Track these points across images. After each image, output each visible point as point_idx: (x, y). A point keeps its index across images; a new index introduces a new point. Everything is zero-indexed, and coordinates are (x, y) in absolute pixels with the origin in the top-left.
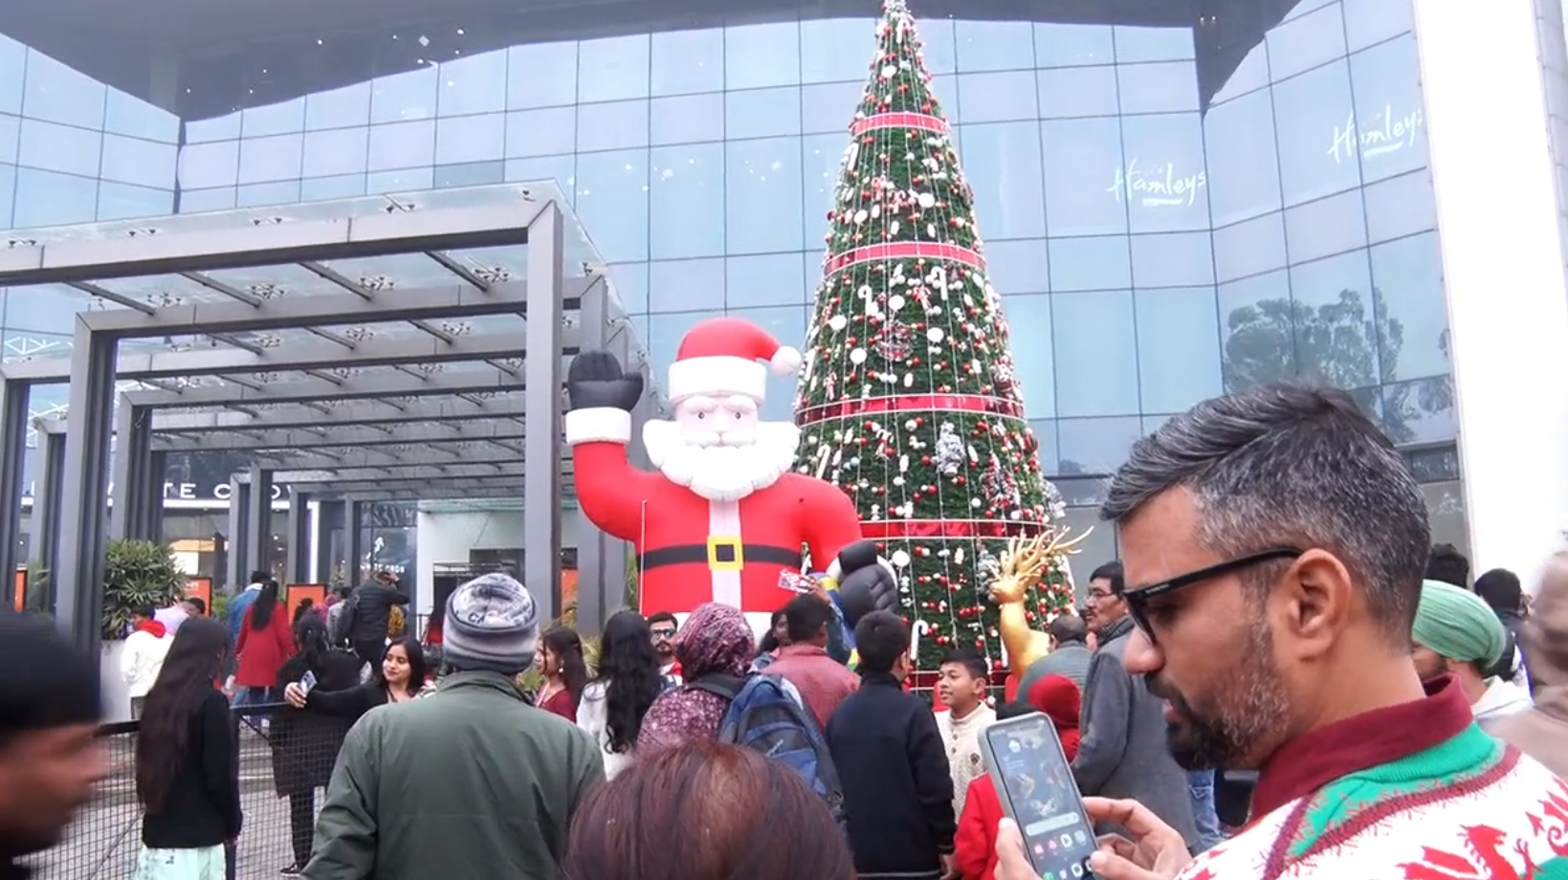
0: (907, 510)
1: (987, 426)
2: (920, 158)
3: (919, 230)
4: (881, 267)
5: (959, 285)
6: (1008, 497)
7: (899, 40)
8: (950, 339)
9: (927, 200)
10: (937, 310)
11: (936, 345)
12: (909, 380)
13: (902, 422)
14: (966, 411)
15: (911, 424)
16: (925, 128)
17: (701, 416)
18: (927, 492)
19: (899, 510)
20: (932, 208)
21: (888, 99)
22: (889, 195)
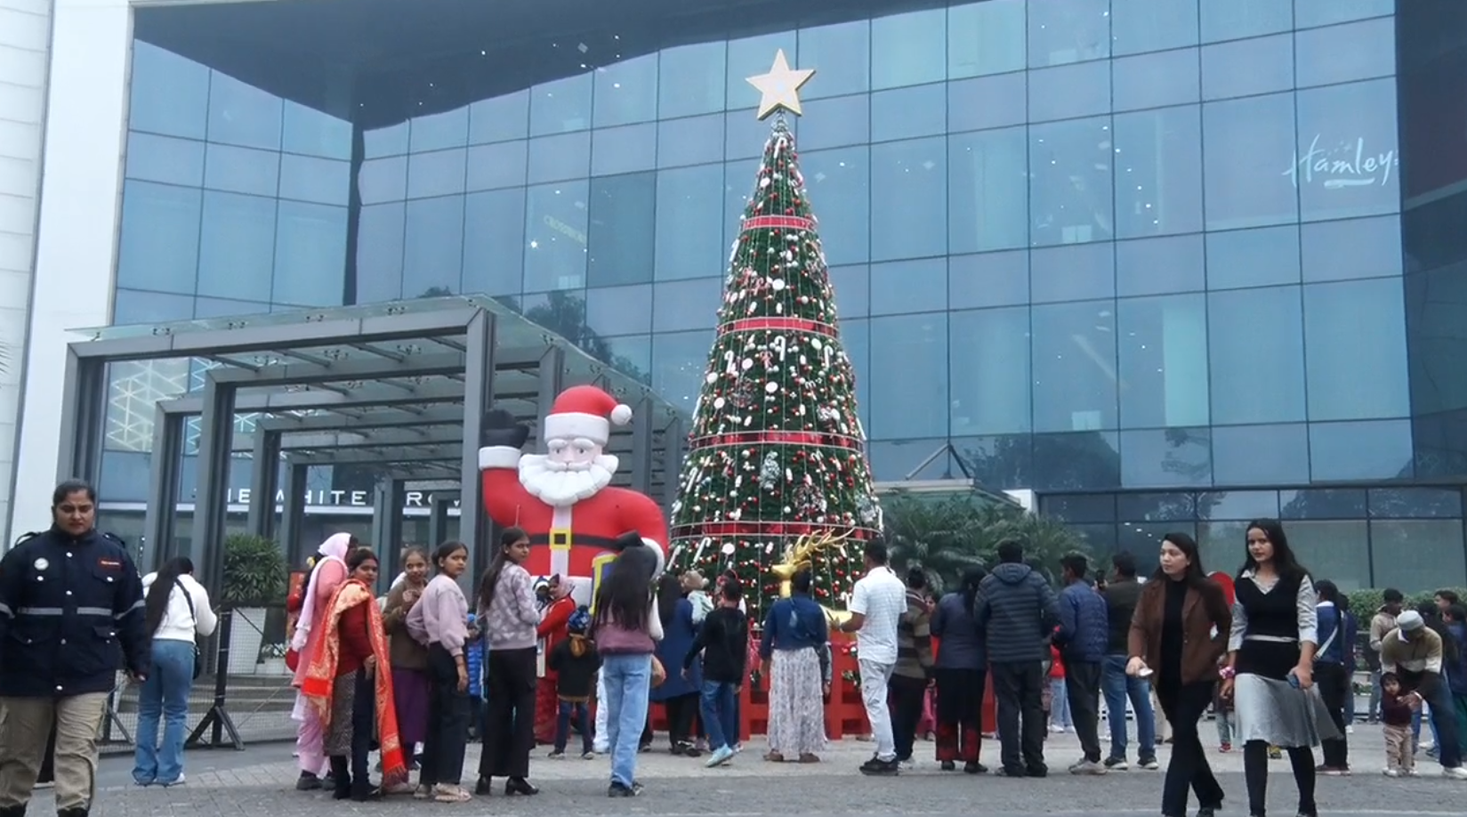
0: (736, 514)
1: (804, 454)
2: (778, 252)
3: (769, 307)
4: (740, 337)
5: (796, 349)
6: (813, 506)
7: (775, 156)
8: (783, 390)
9: (779, 285)
10: (776, 368)
11: (771, 395)
12: (748, 421)
13: (741, 451)
14: (789, 443)
15: (746, 453)
16: (786, 226)
17: (558, 451)
18: (751, 502)
19: (732, 515)
20: (782, 291)
21: (761, 205)
22: (752, 281)
